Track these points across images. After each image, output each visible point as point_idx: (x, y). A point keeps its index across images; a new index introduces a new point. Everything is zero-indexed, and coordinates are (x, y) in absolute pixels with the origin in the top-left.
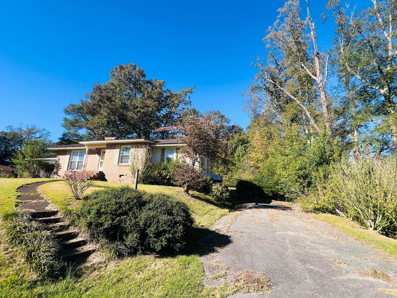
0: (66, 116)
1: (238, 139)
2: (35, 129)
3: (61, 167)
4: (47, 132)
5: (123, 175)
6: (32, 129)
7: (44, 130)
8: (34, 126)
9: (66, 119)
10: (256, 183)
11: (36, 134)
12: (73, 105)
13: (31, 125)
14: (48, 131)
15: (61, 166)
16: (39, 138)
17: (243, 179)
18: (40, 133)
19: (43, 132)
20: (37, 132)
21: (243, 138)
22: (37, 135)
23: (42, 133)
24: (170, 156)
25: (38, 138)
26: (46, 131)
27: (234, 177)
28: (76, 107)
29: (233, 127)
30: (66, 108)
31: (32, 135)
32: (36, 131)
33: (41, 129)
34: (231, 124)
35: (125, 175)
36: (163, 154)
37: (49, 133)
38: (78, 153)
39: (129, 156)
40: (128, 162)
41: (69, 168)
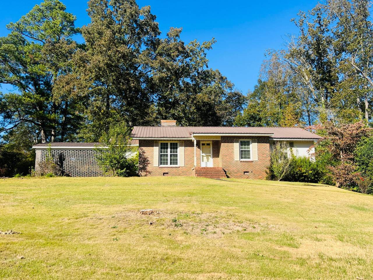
35: (250, 172)
38: (167, 144)
39: (249, 151)
40: (249, 158)
41: (160, 163)
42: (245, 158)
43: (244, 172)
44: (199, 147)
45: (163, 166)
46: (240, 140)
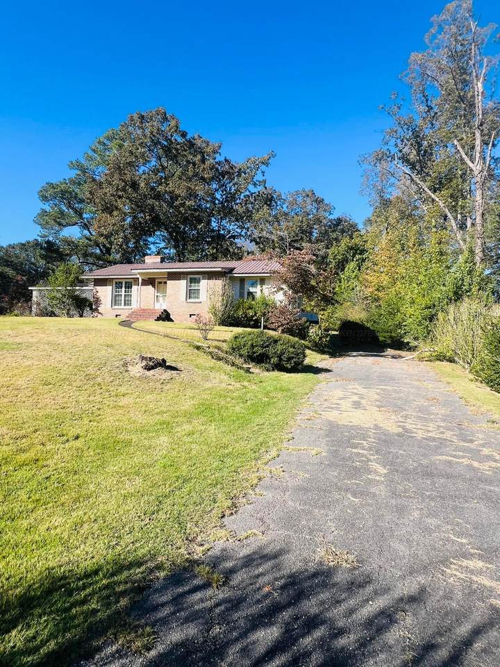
0: (43, 206)
1: (348, 246)
3: (101, 302)
5: (195, 315)
10: (369, 325)
12: (52, 184)
17: (349, 318)
21: (356, 245)
24: (252, 290)
27: (336, 315)
29: (339, 221)
34: (334, 216)
36: (242, 287)
38: (121, 283)
39: (199, 290)
40: (198, 298)
41: (113, 305)
42: (194, 298)
43: (191, 315)
44: (154, 286)
45: (116, 307)
46: (189, 276)
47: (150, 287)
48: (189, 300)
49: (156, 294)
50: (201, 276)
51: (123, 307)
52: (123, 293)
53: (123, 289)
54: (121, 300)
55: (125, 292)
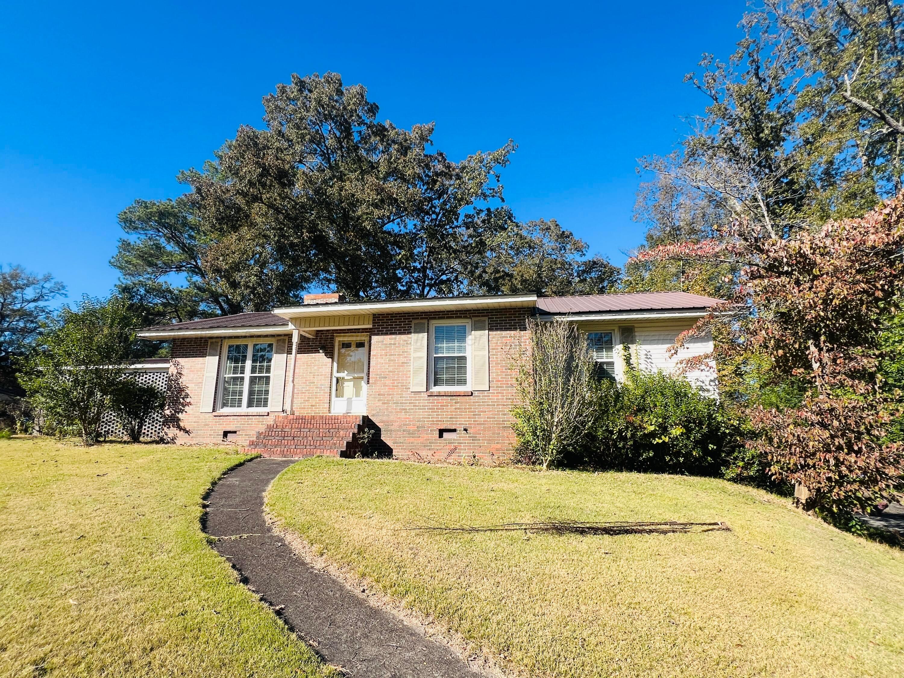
0: (125, 237)
2: (23, 275)
3: (188, 400)
4: (55, 283)
5: (454, 430)
6: (14, 277)
7: (47, 279)
8: (19, 266)
9: (126, 246)
11: (25, 292)
12: (146, 203)
13: (10, 265)
14: (60, 281)
15: (187, 396)
16: (34, 301)
18: (37, 286)
19: (45, 285)
20: (27, 285)
22: (30, 293)
23: (43, 287)
25: (29, 302)
26: (53, 281)
28: (155, 210)
30: (125, 213)
31: (14, 294)
32: (25, 282)
33: (40, 277)
35: (460, 428)
37: (64, 287)
38: (245, 348)
39: (464, 358)
40: (462, 382)
41: (219, 403)
42: (450, 382)
43: (441, 432)
44: (330, 354)
45: (227, 410)
46: (435, 323)
47: (321, 356)
48: (436, 389)
49: (336, 374)
50: (467, 323)
51: (244, 409)
52: (247, 374)
53: (249, 364)
54: (241, 393)
55: (253, 371)
